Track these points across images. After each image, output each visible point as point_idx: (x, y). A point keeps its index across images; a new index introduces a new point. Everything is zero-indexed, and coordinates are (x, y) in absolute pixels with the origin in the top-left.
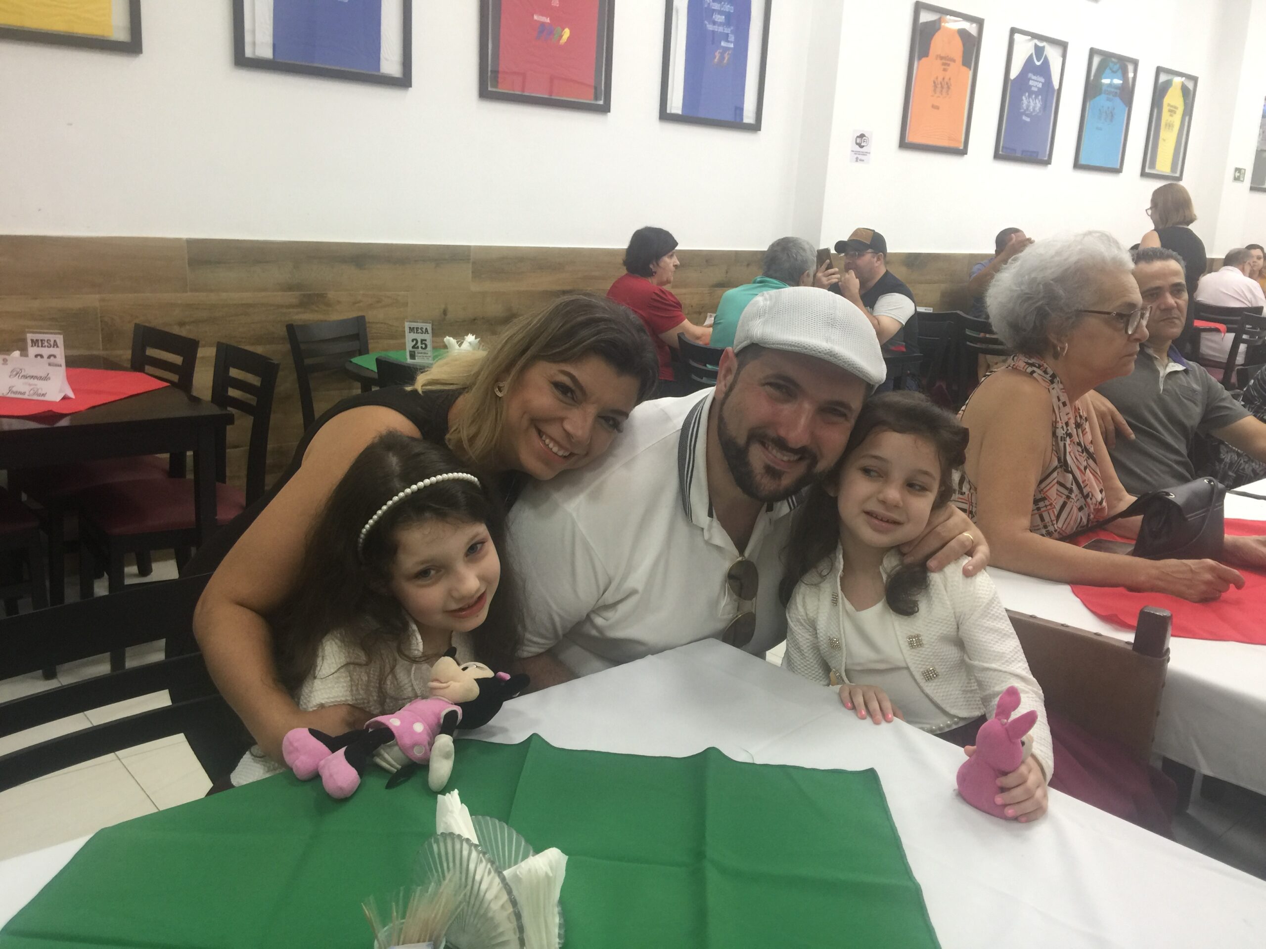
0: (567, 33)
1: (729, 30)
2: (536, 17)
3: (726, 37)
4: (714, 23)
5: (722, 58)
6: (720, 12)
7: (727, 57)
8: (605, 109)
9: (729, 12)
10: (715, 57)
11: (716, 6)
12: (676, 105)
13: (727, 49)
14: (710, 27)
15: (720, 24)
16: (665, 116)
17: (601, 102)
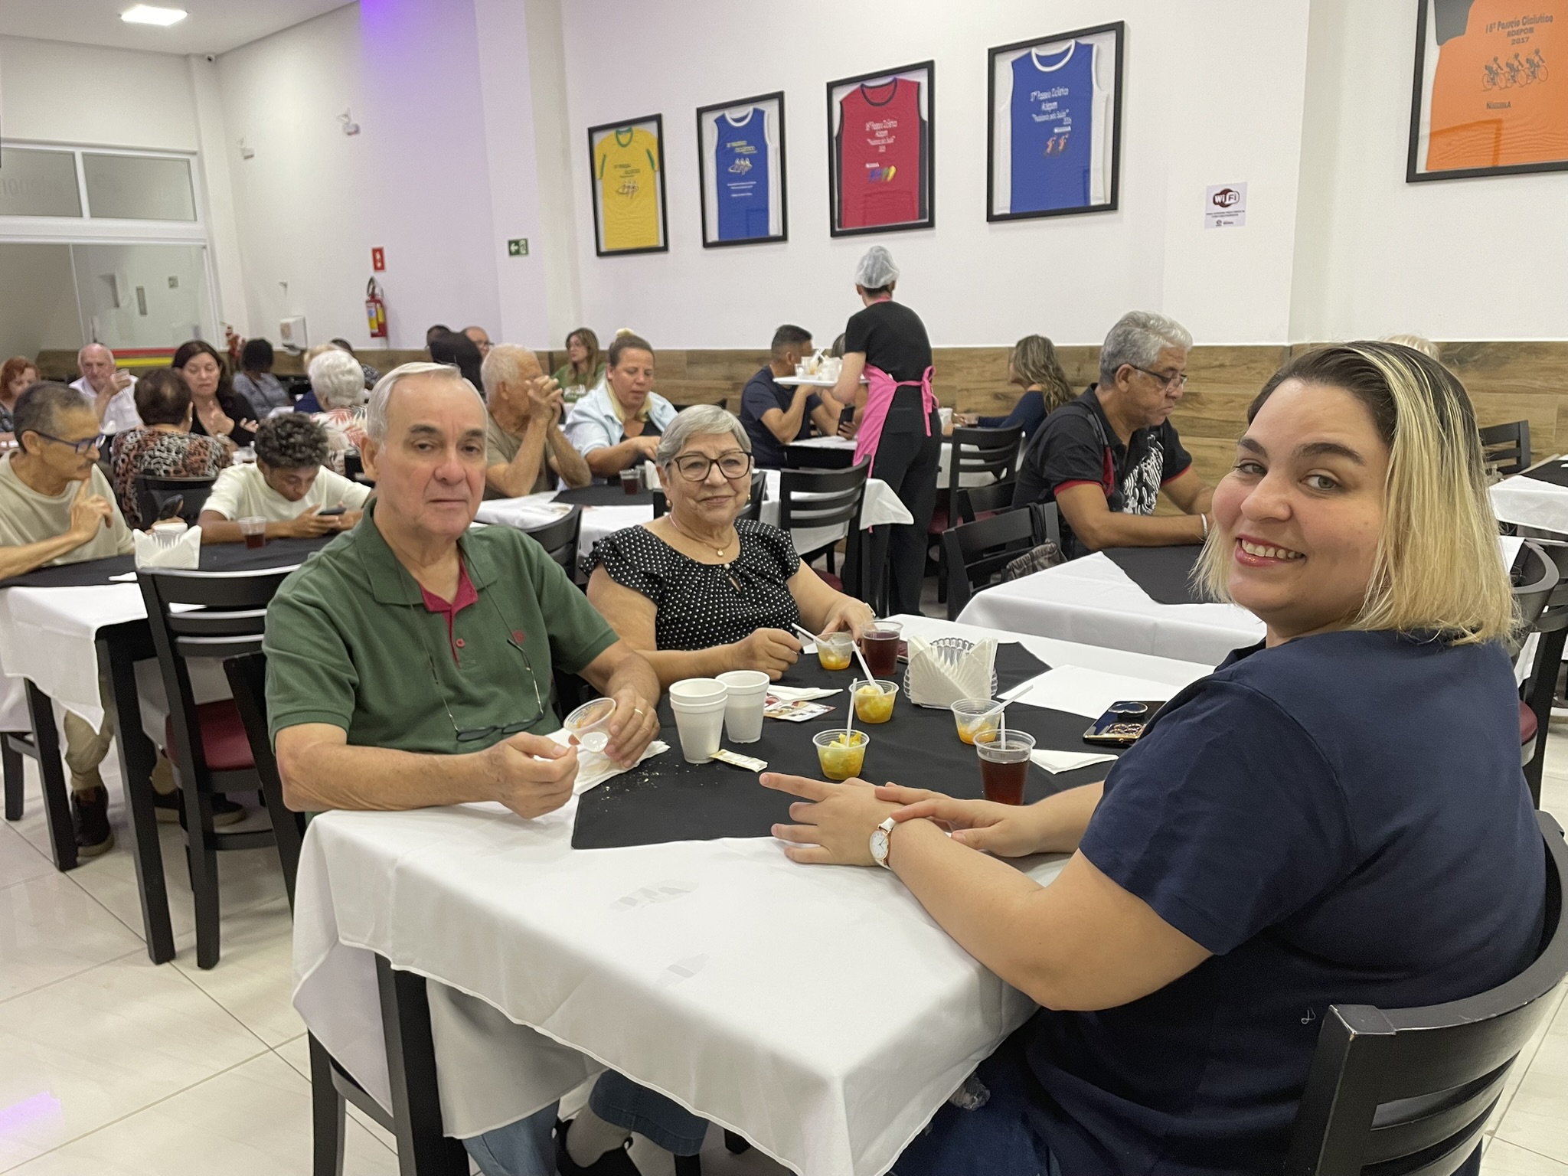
0: (893, 170)
1: (1064, 114)
2: (868, 166)
3: (1059, 123)
4: (1045, 113)
5: (1056, 144)
6: (1050, 100)
7: (1062, 142)
8: (931, 224)
9: (1063, 96)
10: (1047, 147)
11: (1044, 96)
12: (1002, 206)
13: (1060, 135)
14: (1038, 119)
15: (1052, 111)
16: (991, 218)
17: (927, 220)
